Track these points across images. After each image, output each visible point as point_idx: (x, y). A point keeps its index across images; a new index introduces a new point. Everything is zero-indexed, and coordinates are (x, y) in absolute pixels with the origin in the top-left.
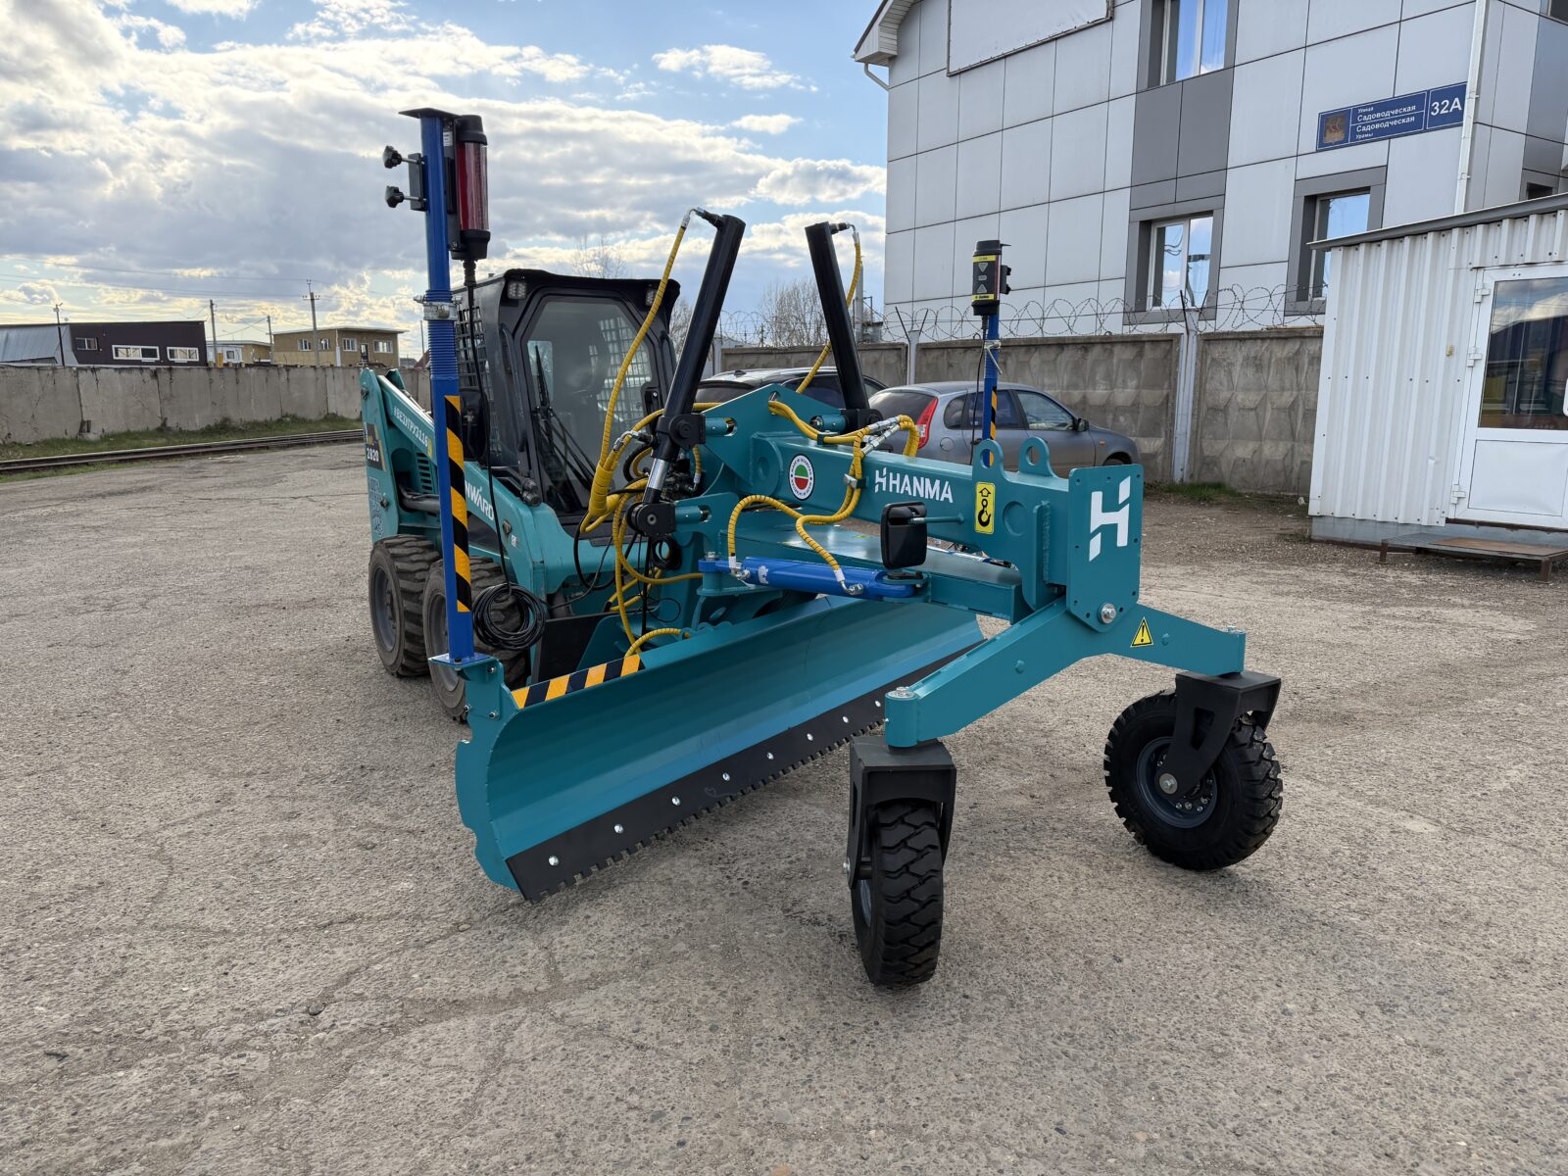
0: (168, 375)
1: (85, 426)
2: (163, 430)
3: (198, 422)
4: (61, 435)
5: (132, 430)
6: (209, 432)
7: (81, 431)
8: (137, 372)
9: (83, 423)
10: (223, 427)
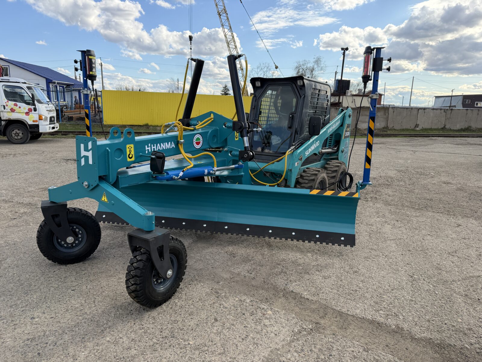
0: (450, 111)
1: (417, 126)
2: (444, 129)
3: (458, 127)
4: (409, 128)
5: (432, 128)
6: (462, 130)
7: (415, 127)
8: (440, 110)
9: (417, 124)
10: (468, 129)
